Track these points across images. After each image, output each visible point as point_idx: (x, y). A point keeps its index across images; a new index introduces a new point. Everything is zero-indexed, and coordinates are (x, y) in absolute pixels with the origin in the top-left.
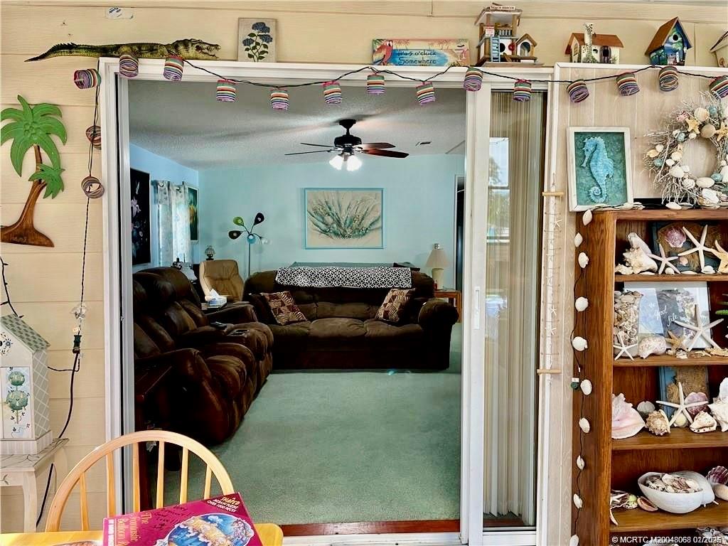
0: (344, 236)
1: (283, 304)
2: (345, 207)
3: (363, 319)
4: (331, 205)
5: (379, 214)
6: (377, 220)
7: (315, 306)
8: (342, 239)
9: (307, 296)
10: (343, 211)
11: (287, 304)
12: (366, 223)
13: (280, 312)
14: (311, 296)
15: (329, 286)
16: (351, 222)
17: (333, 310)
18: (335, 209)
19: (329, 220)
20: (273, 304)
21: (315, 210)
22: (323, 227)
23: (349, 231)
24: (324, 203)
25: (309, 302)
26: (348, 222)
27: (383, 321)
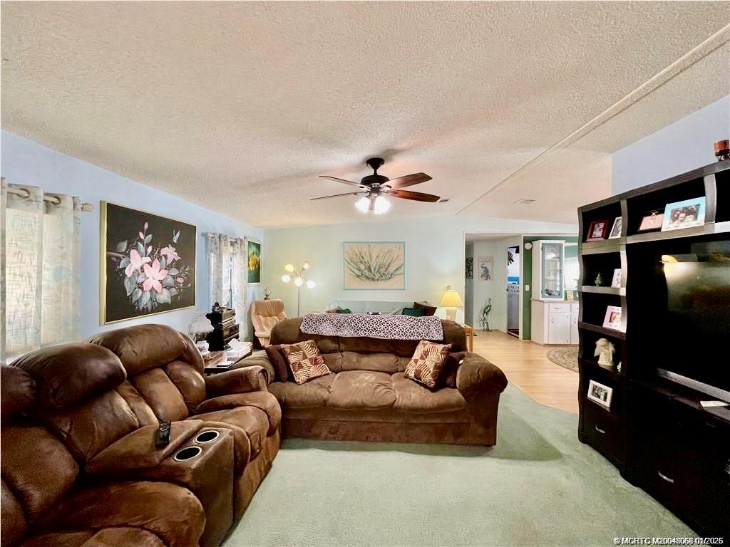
0: (373, 280)
1: (305, 357)
2: (374, 257)
3: (391, 374)
4: (364, 255)
5: (402, 262)
6: (400, 267)
7: (340, 356)
8: (372, 283)
9: (332, 346)
10: (374, 259)
11: (309, 357)
12: (392, 269)
13: (300, 366)
14: (337, 346)
15: (355, 335)
16: (379, 269)
17: (358, 361)
18: (366, 259)
19: (362, 267)
20: (292, 359)
21: (351, 259)
22: (357, 272)
23: (377, 276)
24: (358, 253)
25: (334, 351)
26: (377, 268)
27: (413, 380)
